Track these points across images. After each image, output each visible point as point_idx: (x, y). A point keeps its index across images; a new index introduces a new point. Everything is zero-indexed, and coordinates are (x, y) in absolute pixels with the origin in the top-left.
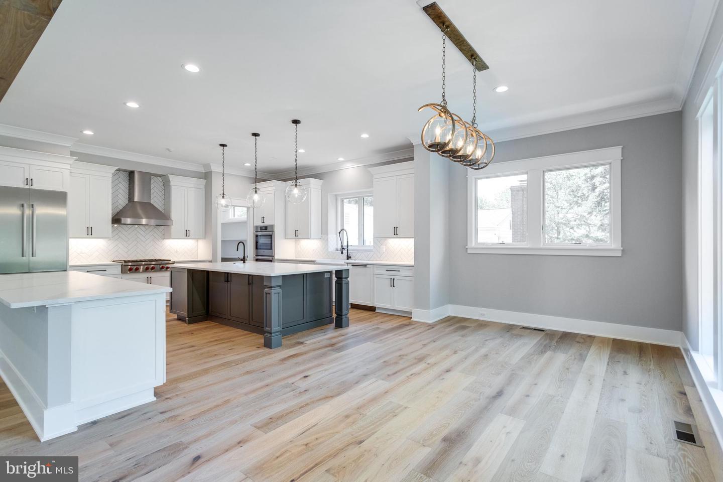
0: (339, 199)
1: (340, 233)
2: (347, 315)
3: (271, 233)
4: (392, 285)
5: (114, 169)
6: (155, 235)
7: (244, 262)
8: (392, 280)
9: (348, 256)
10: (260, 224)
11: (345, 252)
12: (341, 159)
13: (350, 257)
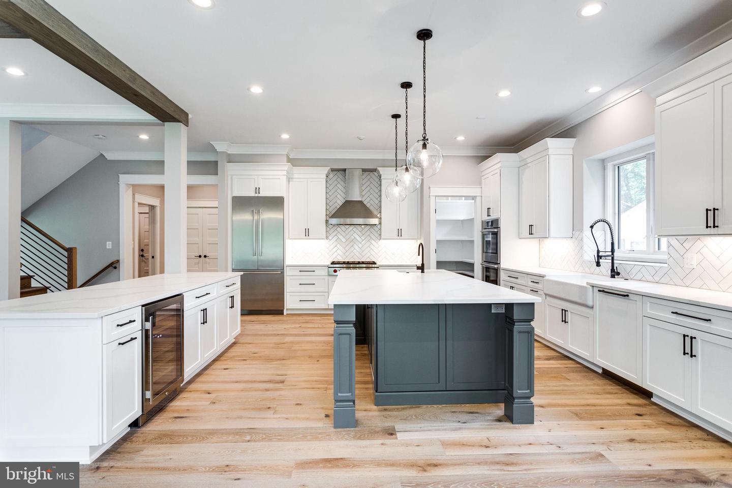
0: (610, 166)
1: (592, 227)
2: (529, 398)
3: (496, 230)
4: (688, 350)
5: (326, 170)
6: (371, 235)
7: (423, 272)
8: (688, 340)
9: (613, 270)
10: (486, 218)
11: (606, 263)
12: (595, 90)
13: (618, 274)
